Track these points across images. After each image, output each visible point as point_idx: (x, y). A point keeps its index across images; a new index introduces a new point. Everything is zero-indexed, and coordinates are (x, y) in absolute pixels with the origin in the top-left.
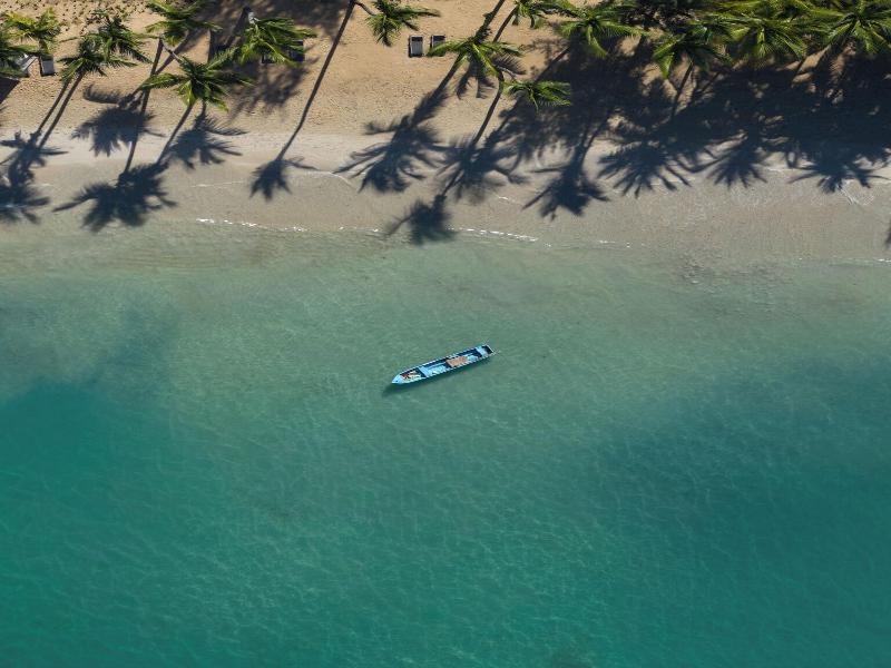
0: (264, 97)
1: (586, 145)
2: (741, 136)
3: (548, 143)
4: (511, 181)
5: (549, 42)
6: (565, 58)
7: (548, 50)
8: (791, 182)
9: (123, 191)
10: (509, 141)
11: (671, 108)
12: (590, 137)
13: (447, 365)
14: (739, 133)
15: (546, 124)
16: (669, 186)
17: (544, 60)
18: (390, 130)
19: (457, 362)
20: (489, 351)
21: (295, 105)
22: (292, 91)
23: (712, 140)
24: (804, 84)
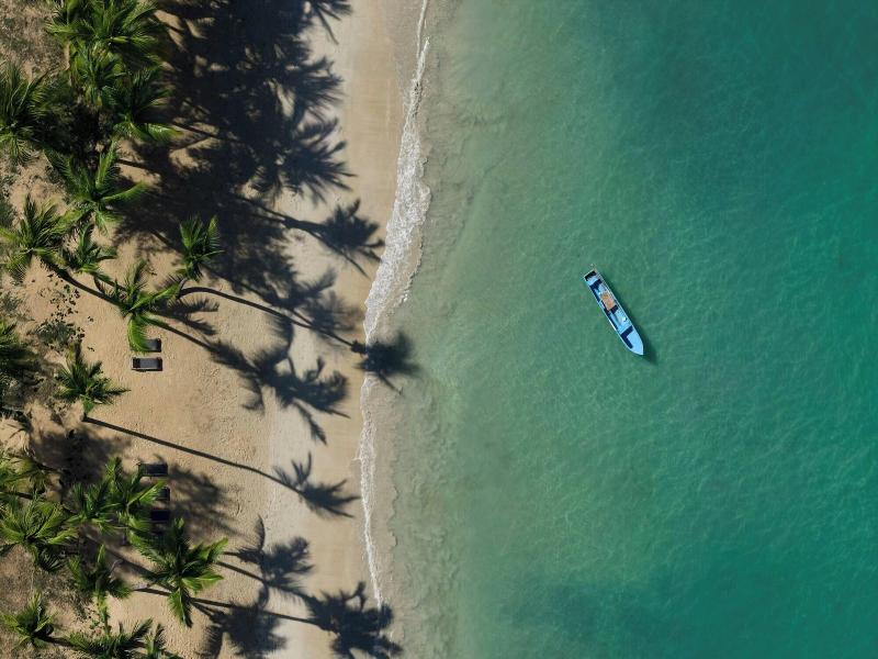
0: (210, 506)
1: (283, 219)
2: (272, 84)
3: (278, 252)
4: (330, 285)
5: (140, 248)
6: (162, 234)
7: (149, 250)
8: (337, 43)
9: (344, 627)
10: (275, 286)
11: (233, 145)
12: (270, 215)
13: (614, 310)
14: (268, 86)
15: (252, 253)
16: (340, 146)
17: (165, 254)
18: (258, 391)
19: (611, 301)
20: (593, 274)
21: (222, 477)
22: (202, 480)
23: (277, 109)
24: (203, 28)
